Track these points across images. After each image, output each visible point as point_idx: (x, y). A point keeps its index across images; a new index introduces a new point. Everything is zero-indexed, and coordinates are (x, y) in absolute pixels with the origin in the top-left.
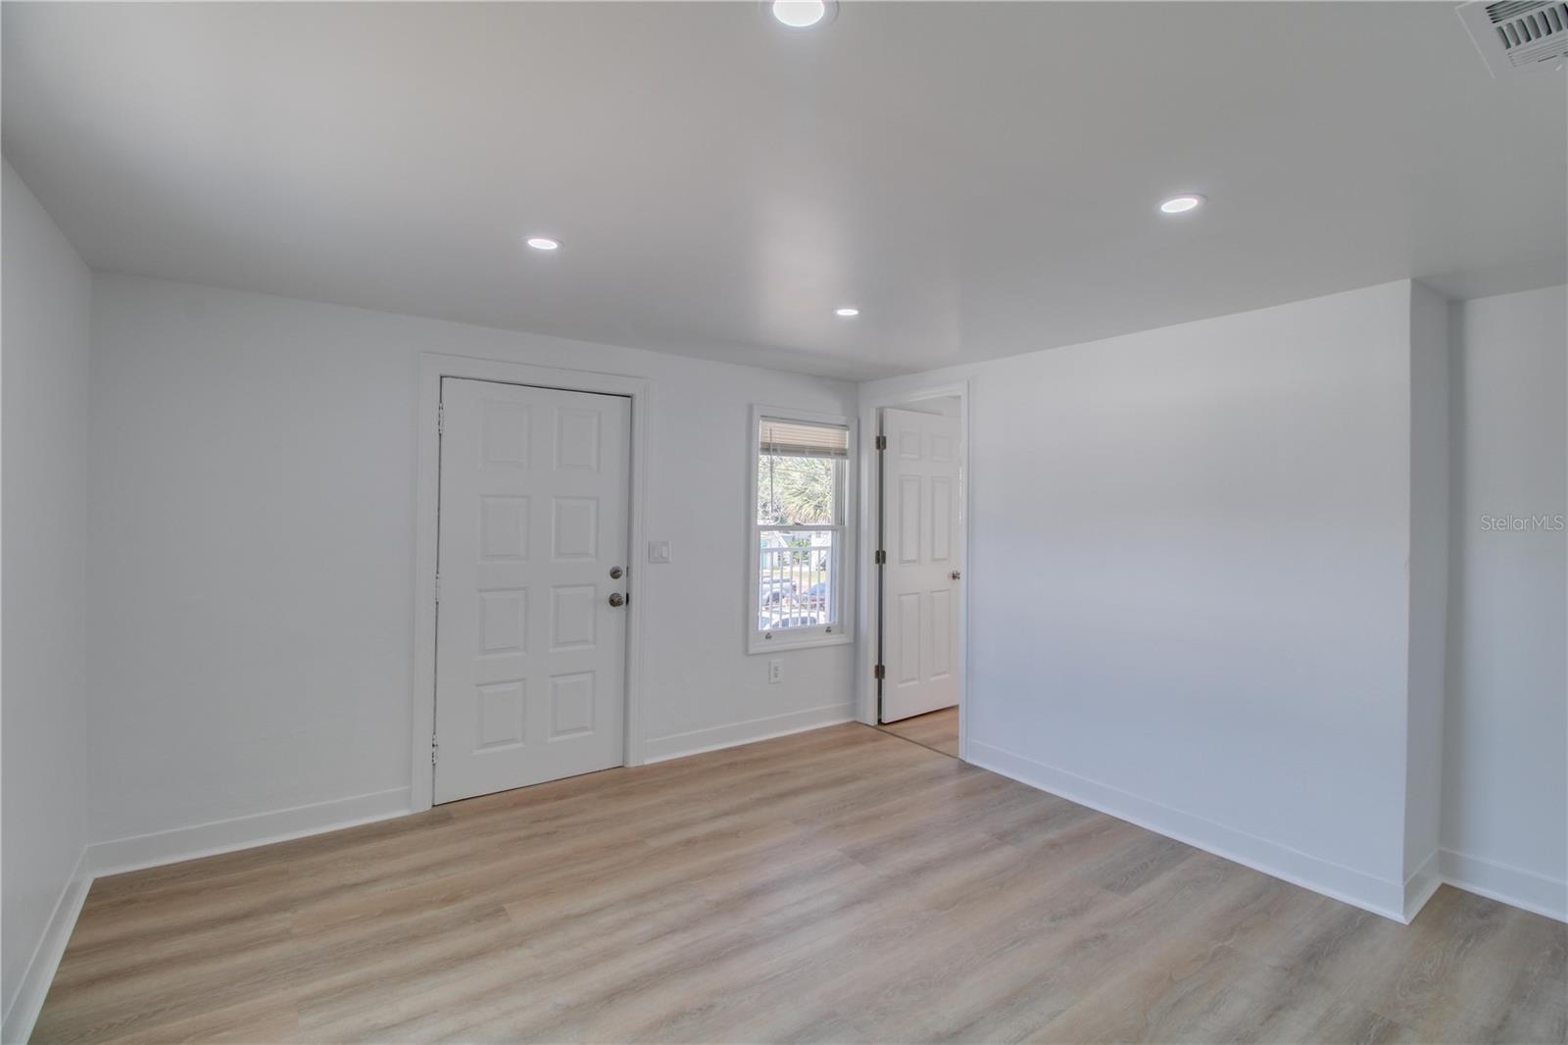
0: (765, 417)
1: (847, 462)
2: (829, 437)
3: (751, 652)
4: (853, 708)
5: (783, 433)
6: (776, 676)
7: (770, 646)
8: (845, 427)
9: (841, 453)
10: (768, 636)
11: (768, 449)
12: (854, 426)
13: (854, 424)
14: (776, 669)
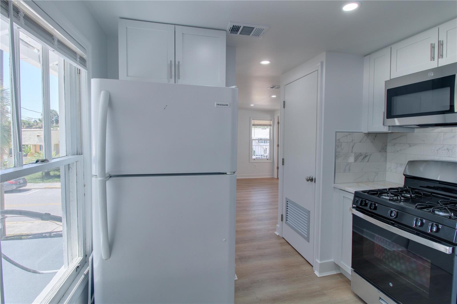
0: (253, 119)
1: (272, 127)
2: (267, 122)
3: (250, 162)
4: (273, 175)
5: (256, 122)
6: (256, 167)
7: (254, 161)
8: (271, 120)
9: (270, 125)
10: (254, 159)
11: (254, 125)
12: (273, 120)
13: (272, 119)
14: (256, 165)
